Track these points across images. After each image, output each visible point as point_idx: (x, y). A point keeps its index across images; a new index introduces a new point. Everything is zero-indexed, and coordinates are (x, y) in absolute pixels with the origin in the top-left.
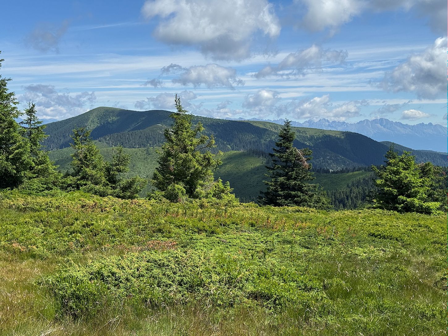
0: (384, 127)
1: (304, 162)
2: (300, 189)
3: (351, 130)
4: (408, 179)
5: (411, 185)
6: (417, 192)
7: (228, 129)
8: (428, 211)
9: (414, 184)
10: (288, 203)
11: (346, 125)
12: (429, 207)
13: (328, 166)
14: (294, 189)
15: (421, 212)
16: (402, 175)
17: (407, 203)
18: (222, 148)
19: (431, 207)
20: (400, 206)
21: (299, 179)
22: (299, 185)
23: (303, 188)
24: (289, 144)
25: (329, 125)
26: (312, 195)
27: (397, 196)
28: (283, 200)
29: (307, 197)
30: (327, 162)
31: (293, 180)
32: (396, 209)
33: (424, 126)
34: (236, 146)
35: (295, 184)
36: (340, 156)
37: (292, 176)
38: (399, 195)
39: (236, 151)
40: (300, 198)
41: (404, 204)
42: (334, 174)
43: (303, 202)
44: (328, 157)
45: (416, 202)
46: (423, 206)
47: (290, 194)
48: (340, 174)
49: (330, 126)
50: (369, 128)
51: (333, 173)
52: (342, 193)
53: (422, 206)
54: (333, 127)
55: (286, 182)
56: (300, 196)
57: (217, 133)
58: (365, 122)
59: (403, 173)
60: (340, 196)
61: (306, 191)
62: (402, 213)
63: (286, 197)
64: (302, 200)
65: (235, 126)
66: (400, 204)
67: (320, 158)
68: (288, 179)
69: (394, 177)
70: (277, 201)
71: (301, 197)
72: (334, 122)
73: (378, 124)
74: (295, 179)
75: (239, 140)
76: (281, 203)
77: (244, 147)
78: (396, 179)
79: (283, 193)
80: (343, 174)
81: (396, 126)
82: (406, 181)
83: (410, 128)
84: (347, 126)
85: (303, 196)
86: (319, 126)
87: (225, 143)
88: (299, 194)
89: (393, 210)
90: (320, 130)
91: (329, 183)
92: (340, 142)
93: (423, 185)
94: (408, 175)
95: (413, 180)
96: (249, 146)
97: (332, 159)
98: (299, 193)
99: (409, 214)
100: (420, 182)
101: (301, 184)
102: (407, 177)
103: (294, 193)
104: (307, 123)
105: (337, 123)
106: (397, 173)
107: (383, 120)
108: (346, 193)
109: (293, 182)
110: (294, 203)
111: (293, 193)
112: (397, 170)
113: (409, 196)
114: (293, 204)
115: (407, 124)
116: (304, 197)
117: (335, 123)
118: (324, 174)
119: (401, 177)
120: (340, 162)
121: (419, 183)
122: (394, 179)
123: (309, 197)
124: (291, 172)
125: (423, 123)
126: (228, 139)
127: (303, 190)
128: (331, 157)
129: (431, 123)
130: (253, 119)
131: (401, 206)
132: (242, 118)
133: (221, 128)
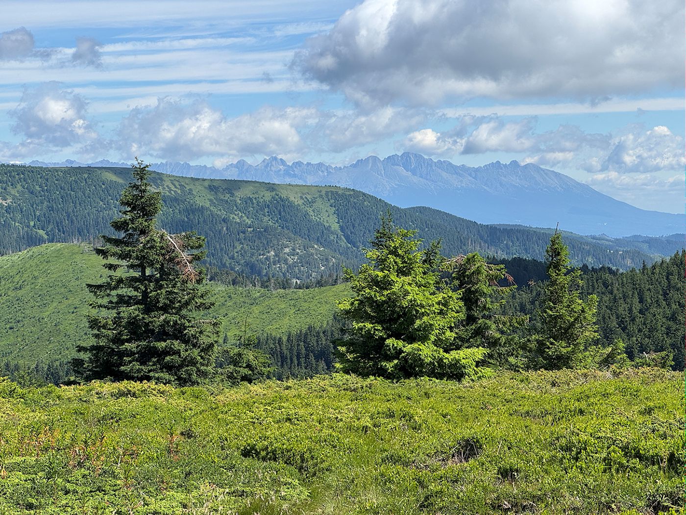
0: (414, 174)
1: (185, 266)
2: (178, 333)
3: (339, 182)
4: (409, 298)
5: (417, 311)
6: (428, 328)
7: (37, 188)
8: (455, 373)
9: (423, 307)
10: (150, 371)
11: (327, 170)
12: (458, 361)
13: (288, 272)
14: (163, 335)
15: (440, 376)
16: (395, 288)
17: (407, 355)
18: (23, 238)
19: (463, 361)
20: (389, 366)
21: (174, 308)
22: (175, 323)
23: (186, 331)
24: (146, 221)
25: (287, 174)
26: (209, 347)
27: (382, 339)
28: (137, 366)
29: (196, 352)
30: (286, 260)
31: (162, 312)
32: (381, 372)
33: (501, 169)
34: (59, 231)
35: (167, 322)
36: (316, 246)
37: (158, 302)
38: (389, 337)
39: (59, 245)
40: (180, 356)
41: (399, 360)
42: (301, 290)
43: (188, 366)
44: (287, 250)
45: (427, 351)
46: (445, 361)
47: (155, 347)
48: (316, 288)
49: (289, 175)
50: (380, 177)
51: (300, 288)
52: (321, 334)
53: (440, 360)
54: (295, 176)
55: (143, 318)
56: (180, 350)
57: (8, 201)
58: (370, 161)
59: (399, 282)
60: (317, 341)
61: (194, 337)
62: (395, 381)
63: (145, 356)
64: (185, 360)
65: (56, 182)
66: (389, 359)
67: (269, 252)
68: (147, 311)
69: (378, 294)
70: (122, 368)
71: (182, 353)
72: (298, 164)
73: (398, 167)
74: (165, 309)
75: (68, 216)
76: (130, 372)
77: (80, 233)
78: (384, 299)
79: (137, 347)
80: (325, 288)
81: (440, 171)
82: (405, 303)
83: (470, 175)
84: (329, 173)
85: (187, 351)
86: (263, 174)
87: (32, 224)
88: (176, 346)
89: (374, 375)
90: (266, 184)
91: (292, 312)
92: (313, 211)
93: (445, 309)
94: (408, 288)
95: (420, 299)
96: (92, 231)
97: (298, 254)
98: (177, 344)
99: (412, 382)
100: (439, 303)
101: (179, 322)
102: (407, 293)
103: (163, 344)
104: (233, 169)
105: (306, 167)
106: (384, 284)
107: (410, 158)
108: (332, 334)
109: (162, 318)
110: (164, 370)
111: (161, 345)
112: (385, 277)
113: (411, 339)
114: (162, 372)
115: (462, 165)
116: (189, 352)
117: (299, 166)
118: (279, 290)
119: (394, 293)
120: (317, 260)
121: (437, 306)
122: (378, 298)
123: (202, 351)
124: (155, 291)
125: (498, 162)
126: (38, 213)
127: (186, 334)
128: (294, 250)
129: (516, 161)
130: (101, 162)
131: (392, 364)
132: (72, 162)
133: (19, 187)
